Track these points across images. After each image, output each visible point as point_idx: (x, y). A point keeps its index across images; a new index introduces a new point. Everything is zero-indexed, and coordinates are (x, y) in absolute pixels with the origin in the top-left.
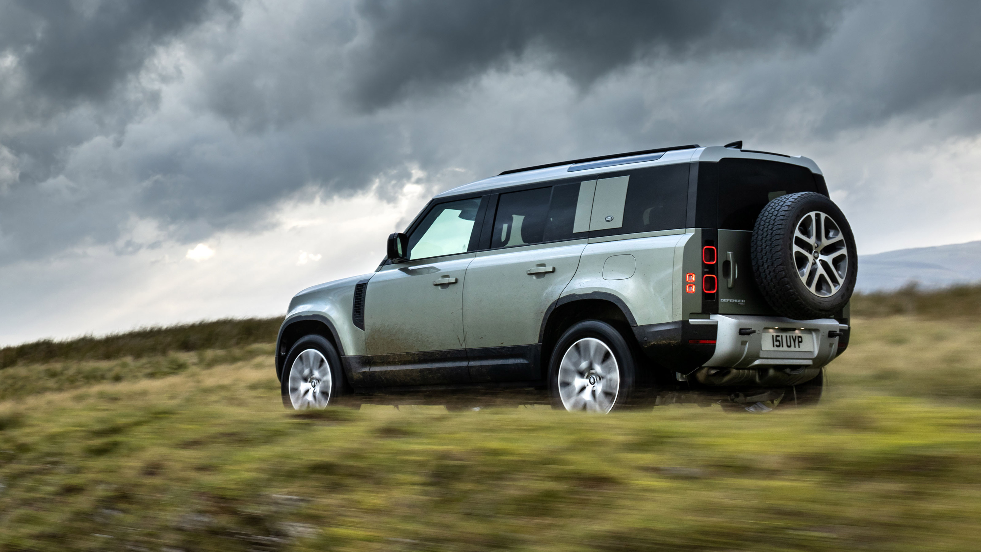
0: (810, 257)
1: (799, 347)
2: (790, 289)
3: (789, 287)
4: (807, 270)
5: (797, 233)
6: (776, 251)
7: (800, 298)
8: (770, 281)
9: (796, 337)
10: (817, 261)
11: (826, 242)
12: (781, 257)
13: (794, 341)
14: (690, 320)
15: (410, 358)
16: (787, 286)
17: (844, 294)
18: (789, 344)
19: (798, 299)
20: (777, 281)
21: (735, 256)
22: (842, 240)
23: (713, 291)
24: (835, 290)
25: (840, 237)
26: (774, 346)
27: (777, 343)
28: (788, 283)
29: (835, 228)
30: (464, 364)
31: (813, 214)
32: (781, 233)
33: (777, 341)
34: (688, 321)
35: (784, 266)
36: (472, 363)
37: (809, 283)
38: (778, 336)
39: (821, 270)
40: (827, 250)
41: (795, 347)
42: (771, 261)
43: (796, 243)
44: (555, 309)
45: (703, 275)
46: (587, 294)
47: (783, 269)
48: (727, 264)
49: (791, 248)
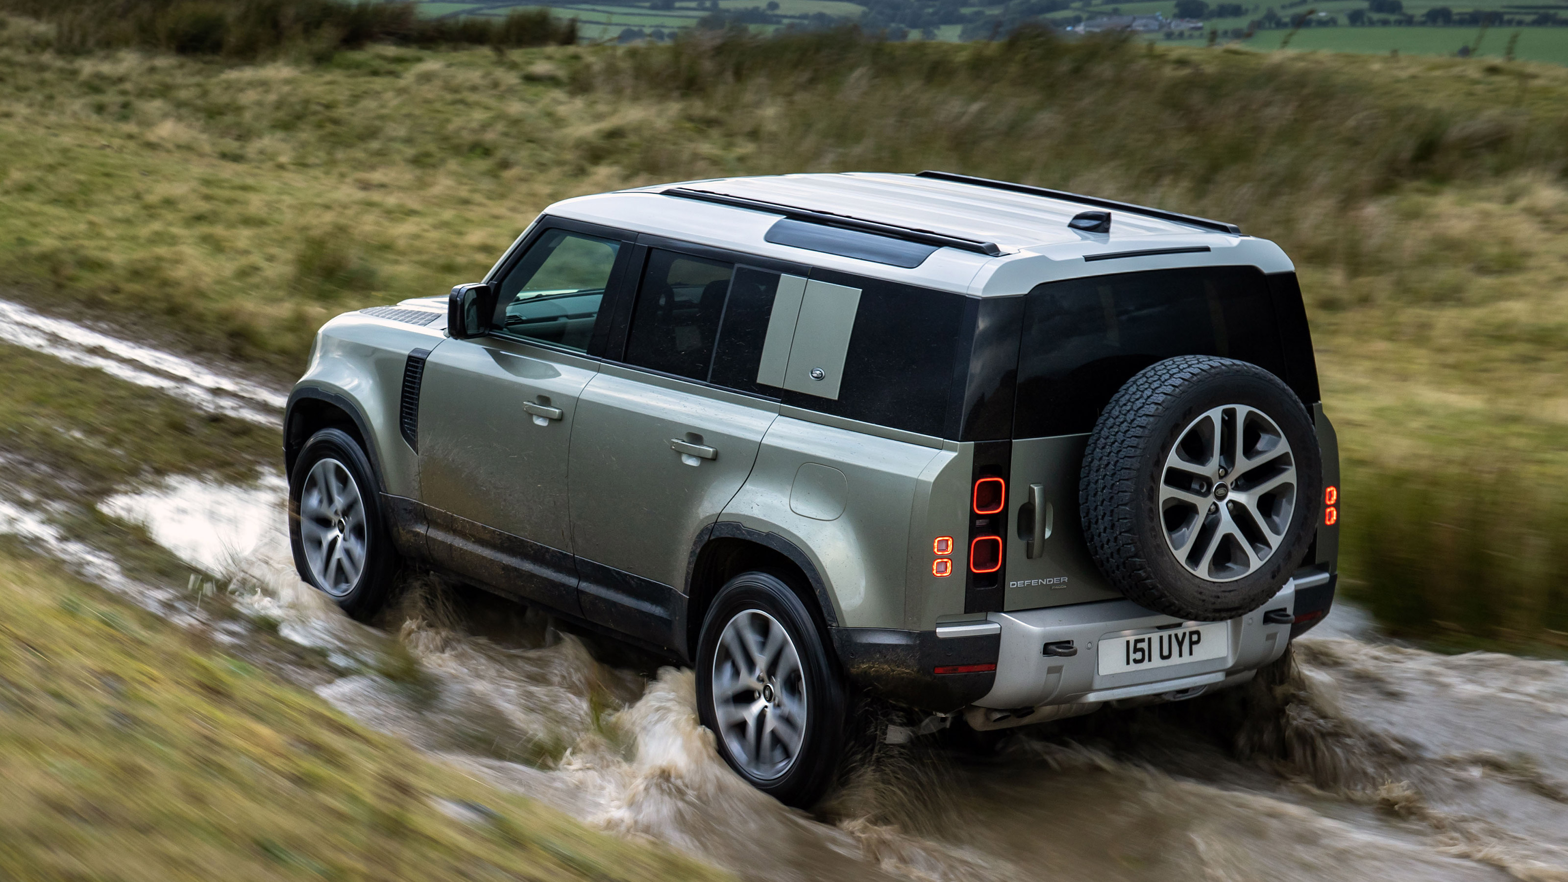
0: (1203, 504)
1: (1191, 654)
2: (1147, 578)
3: (1143, 574)
4: (1191, 533)
5: (1173, 460)
6: (1121, 503)
7: (1168, 594)
8: (1109, 556)
9: (1184, 634)
10: (1222, 505)
11: (1243, 465)
12: (1128, 516)
13: (1180, 644)
14: (939, 630)
15: (487, 537)
16: (1140, 572)
17: (1279, 568)
18: (1166, 653)
19: (1163, 596)
20: (1122, 560)
21: (1045, 493)
22: (1287, 454)
23: (994, 568)
24: (1256, 563)
25: (1283, 446)
26: (1128, 663)
27: (1139, 656)
28: (1142, 568)
29: (1271, 431)
30: (572, 582)
31: (1216, 414)
32: (1133, 467)
33: (1136, 650)
34: (935, 632)
35: (1135, 534)
36: (584, 585)
37: (1195, 557)
38: (1143, 640)
39: (1227, 525)
40: (1247, 481)
41: (1181, 655)
42: (1112, 520)
43: (1167, 482)
44: (709, 542)
45: (972, 536)
46: (759, 534)
47: (1131, 540)
48: (1027, 511)
49: (1153, 493)
